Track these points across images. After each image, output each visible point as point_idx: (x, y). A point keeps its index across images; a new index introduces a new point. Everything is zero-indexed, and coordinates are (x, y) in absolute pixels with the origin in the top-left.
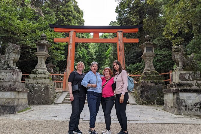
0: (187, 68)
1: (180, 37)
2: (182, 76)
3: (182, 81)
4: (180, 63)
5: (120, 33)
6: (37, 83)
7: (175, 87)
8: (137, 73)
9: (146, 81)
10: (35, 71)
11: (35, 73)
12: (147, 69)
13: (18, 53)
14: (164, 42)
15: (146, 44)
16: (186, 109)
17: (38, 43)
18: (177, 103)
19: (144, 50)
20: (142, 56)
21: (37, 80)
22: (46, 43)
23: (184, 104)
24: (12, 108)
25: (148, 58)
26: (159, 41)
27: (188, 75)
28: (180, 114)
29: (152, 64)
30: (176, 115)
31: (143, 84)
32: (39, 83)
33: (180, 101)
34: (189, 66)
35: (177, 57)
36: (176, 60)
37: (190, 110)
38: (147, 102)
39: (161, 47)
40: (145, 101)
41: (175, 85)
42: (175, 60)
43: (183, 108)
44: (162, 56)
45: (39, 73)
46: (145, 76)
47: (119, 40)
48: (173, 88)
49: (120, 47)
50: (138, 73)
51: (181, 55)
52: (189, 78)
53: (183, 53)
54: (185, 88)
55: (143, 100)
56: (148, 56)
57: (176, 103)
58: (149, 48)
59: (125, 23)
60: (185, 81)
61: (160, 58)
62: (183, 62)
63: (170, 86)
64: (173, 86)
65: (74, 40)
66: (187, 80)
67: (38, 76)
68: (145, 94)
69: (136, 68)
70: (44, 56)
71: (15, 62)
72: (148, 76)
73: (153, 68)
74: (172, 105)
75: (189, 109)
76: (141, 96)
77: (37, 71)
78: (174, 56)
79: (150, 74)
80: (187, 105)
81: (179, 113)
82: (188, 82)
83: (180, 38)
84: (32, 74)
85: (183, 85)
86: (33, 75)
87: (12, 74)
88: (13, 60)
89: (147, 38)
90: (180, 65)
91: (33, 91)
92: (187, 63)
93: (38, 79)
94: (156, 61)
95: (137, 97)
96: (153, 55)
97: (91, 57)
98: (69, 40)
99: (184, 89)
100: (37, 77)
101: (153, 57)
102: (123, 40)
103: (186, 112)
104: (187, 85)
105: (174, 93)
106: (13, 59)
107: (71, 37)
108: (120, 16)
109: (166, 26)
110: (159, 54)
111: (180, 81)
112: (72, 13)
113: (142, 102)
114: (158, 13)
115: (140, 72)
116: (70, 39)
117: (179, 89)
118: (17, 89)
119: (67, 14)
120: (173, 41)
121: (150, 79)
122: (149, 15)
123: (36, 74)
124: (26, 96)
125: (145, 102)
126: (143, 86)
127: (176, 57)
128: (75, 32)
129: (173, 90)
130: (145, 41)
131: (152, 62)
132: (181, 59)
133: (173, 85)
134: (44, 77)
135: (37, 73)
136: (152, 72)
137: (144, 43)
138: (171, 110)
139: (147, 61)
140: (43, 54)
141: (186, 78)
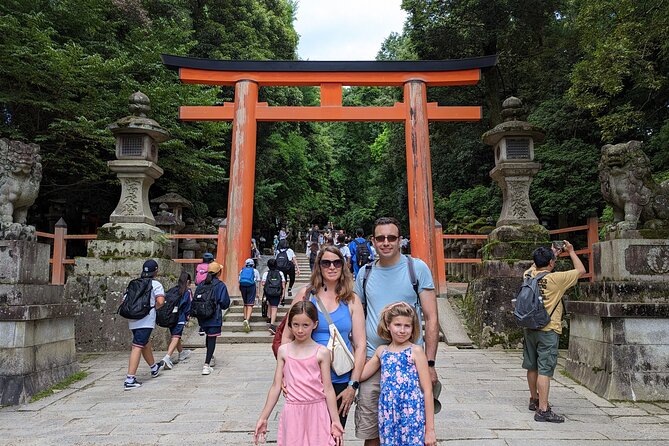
0: (653, 225)
1: (628, 106)
2: (635, 257)
3: (635, 276)
4: (628, 208)
5: (416, 85)
6: (119, 274)
7: (611, 296)
8: (474, 227)
9: (505, 263)
10: (112, 229)
11: (109, 235)
12: (511, 218)
13: (31, 173)
14: (568, 118)
15: (508, 129)
16: (646, 379)
17: (117, 126)
18: (616, 358)
19: (499, 149)
20: (493, 171)
21: (120, 263)
22: (147, 127)
23: (640, 361)
24: (12, 382)
25: (513, 179)
26: (553, 113)
27: (656, 251)
28: (624, 399)
29: (527, 202)
30: (611, 401)
31: (495, 272)
32: (127, 275)
33: (625, 349)
34: (662, 219)
35: (619, 185)
36: (615, 195)
37: (662, 383)
38: (506, 338)
39: (559, 136)
40: (503, 334)
41: (609, 290)
42: (611, 196)
43: (639, 376)
44: (563, 167)
45: (124, 237)
46: (502, 245)
47: (413, 112)
48: (602, 300)
49: (414, 136)
50: (480, 226)
51: (633, 179)
52: (660, 263)
53: (641, 169)
54: (647, 301)
55: (492, 329)
56: (512, 172)
57: (612, 357)
58: (517, 141)
59: (434, 45)
60: (647, 273)
61: (557, 173)
62: (640, 203)
63: (592, 292)
64: (603, 294)
65: (251, 112)
66: (653, 273)
67: (120, 247)
68: (502, 308)
69: (472, 205)
70: (143, 176)
71: (22, 209)
72: (513, 245)
73: (531, 216)
74: (598, 363)
75: (658, 377)
76: (488, 314)
77: (119, 227)
78: (608, 182)
79: (519, 238)
80: (653, 365)
81: (623, 394)
82: (658, 278)
83: (629, 110)
84: (99, 242)
85: (637, 292)
86: (103, 246)
87: (11, 256)
88: (14, 202)
89: (508, 107)
90: (628, 216)
91: (103, 301)
92: (653, 208)
93: (119, 259)
94: (540, 185)
95: (472, 316)
96: (531, 169)
97: (321, 161)
98: (235, 114)
99: (643, 306)
100: (116, 251)
101: (530, 175)
102: (426, 112)
103: (648, 389)
104: (653, 290)
105: (605, 322)
106: (12, 196)
107: (242, 102)
108: (416, 21)
109: (577, 67)
110: (552, 162)
111: (626, 274)
112: (250, 11)
113: (491, 338)
114: (551, 11)
115: (484, 221)
116: (236, 109)
117: (625, 305)
118: (26, 314)
119: (234, 13)
120: (605, 118)
121: (521, 254)
122: (520, 17)
123: (114, 239)
124: (67, 331)
125: (501, 338)
126: (494, 281)
127: (613, 186)
128: (255, 85)
129: (603, 308)
130: (504, 118)
131: (527, 193)
132: (632, 192)
133: (601, 287)
134: (143, 250)
135: (119, 237)
136: (526, 231)
137: (499, 127)
138: (592, 382)
139: (511, 192)
140: (138, 169)
141: (650, 263)
